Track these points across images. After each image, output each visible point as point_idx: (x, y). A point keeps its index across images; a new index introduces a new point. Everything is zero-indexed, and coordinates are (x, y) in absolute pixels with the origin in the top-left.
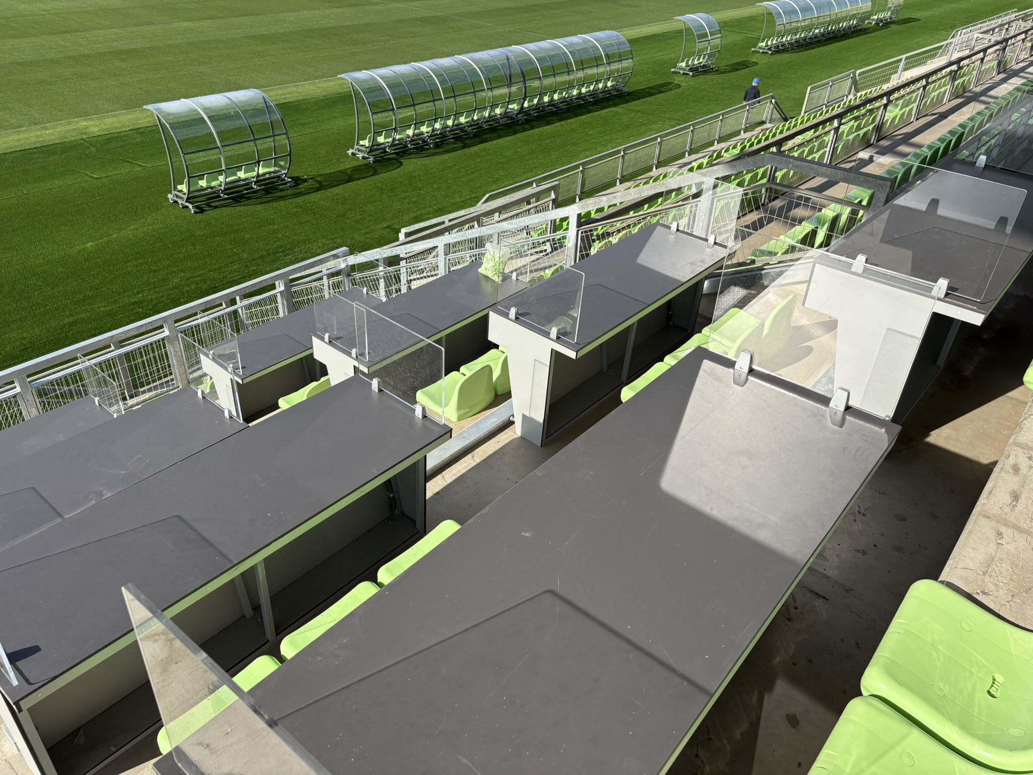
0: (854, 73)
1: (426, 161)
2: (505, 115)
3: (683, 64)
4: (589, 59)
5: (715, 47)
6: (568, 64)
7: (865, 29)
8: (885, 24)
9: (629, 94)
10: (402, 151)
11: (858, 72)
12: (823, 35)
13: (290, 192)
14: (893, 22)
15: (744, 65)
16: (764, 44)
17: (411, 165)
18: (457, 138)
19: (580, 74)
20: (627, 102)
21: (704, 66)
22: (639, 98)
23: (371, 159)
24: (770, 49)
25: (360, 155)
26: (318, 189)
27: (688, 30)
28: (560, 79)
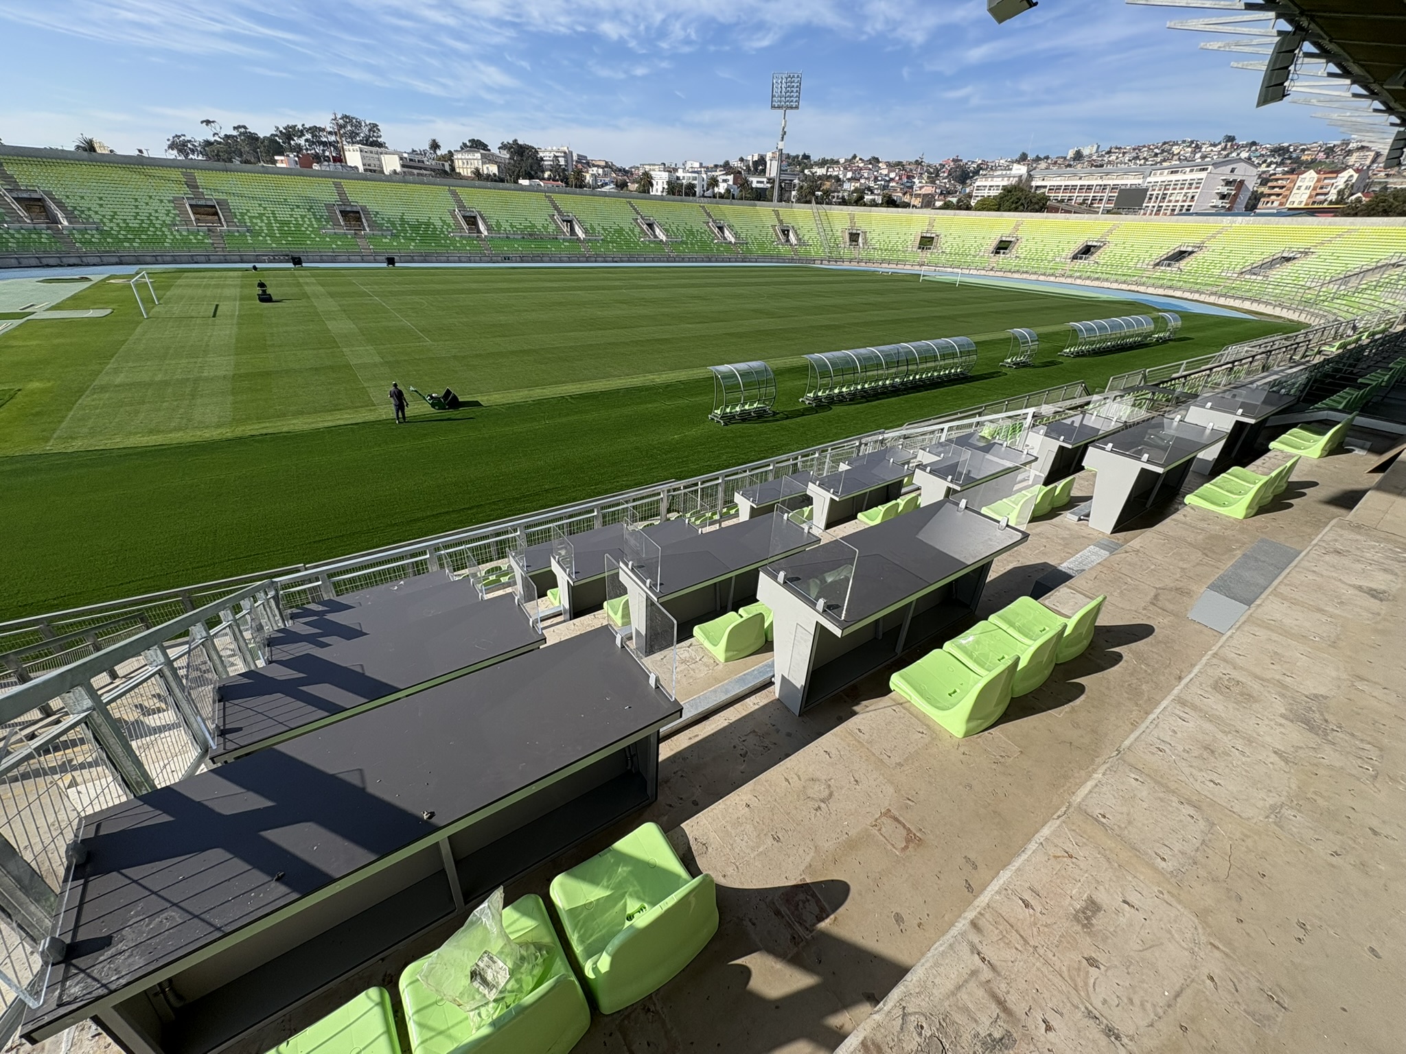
0: (1145, 371)
1: (846, 407)
2: (892, 385)
3: (1009, 360)
4: (948, 354)
5: (1034, 350)
6: (935, 356)
7: (1147, 344)
8: (1165, 341)
9: (971, 377)
10: (832, 401)
11: (1148, 370)
12: (1113, 346)
13: (771, 419)
14: (1171, 340)
15: (1052, 363)
16: (1068, 350)
17: (837, 409)
18: (863, 397)
19: (942, 363)
20: (970, 382)
21: (1024, 362)
22: (978, 380)
23: (814, 405)
24: (1072, 354)
25: (807, 402)
26: (787, 418)
27: (1015, 338)
28: (929, 365)
